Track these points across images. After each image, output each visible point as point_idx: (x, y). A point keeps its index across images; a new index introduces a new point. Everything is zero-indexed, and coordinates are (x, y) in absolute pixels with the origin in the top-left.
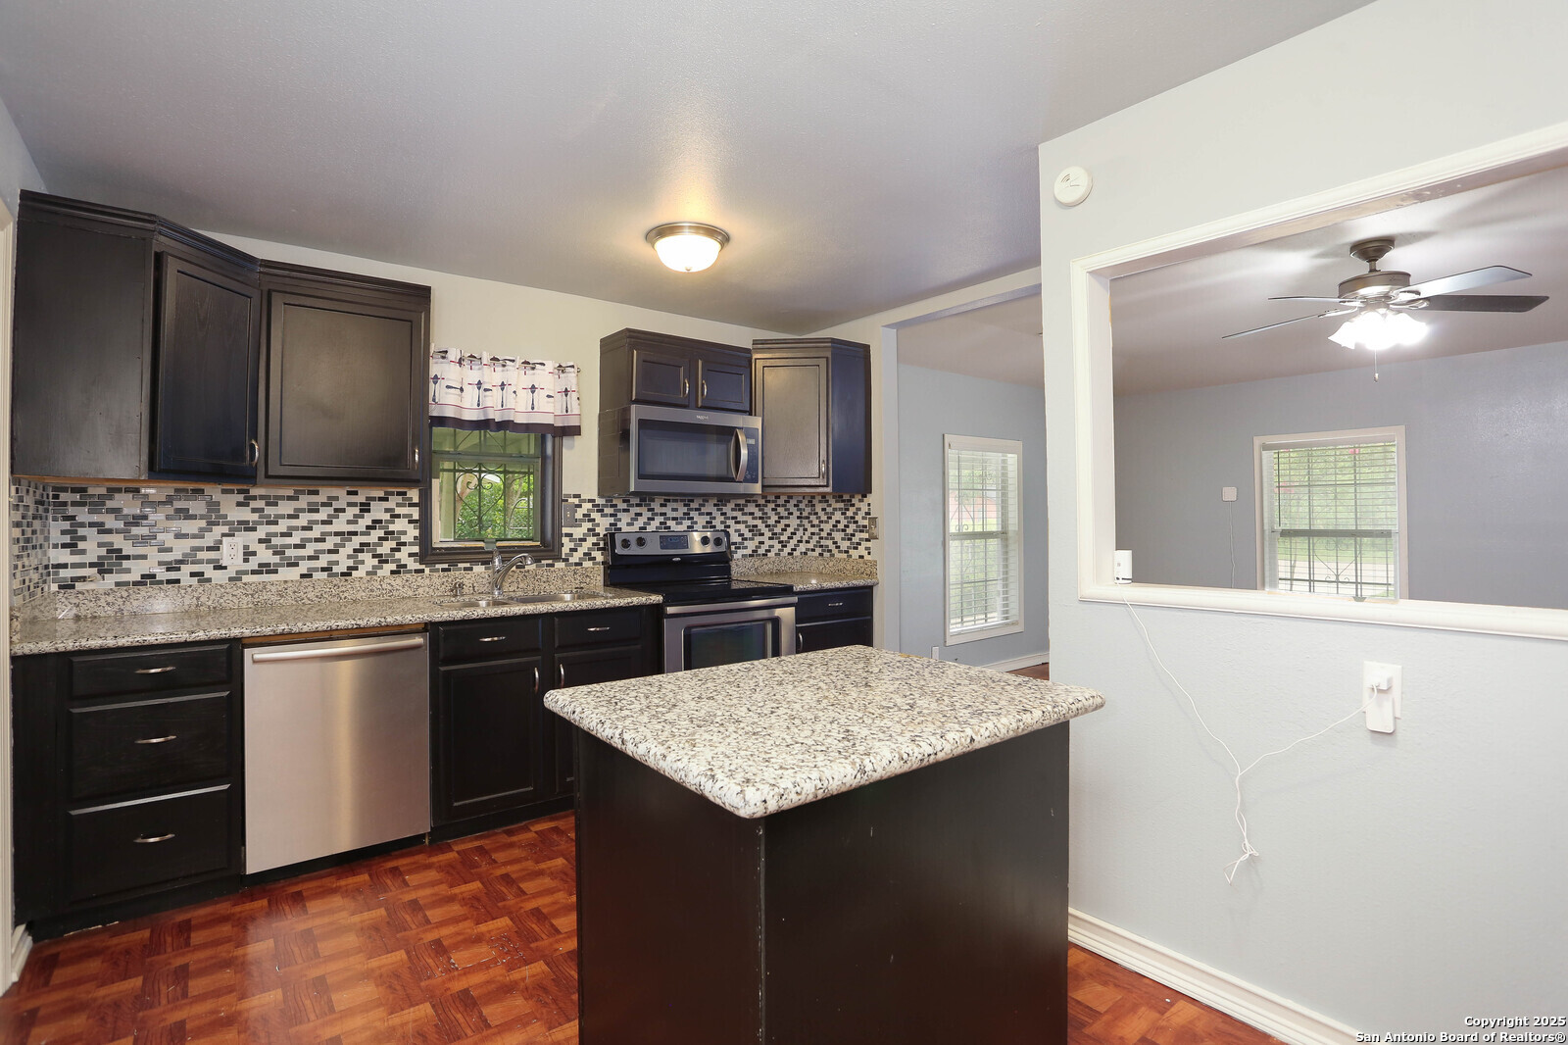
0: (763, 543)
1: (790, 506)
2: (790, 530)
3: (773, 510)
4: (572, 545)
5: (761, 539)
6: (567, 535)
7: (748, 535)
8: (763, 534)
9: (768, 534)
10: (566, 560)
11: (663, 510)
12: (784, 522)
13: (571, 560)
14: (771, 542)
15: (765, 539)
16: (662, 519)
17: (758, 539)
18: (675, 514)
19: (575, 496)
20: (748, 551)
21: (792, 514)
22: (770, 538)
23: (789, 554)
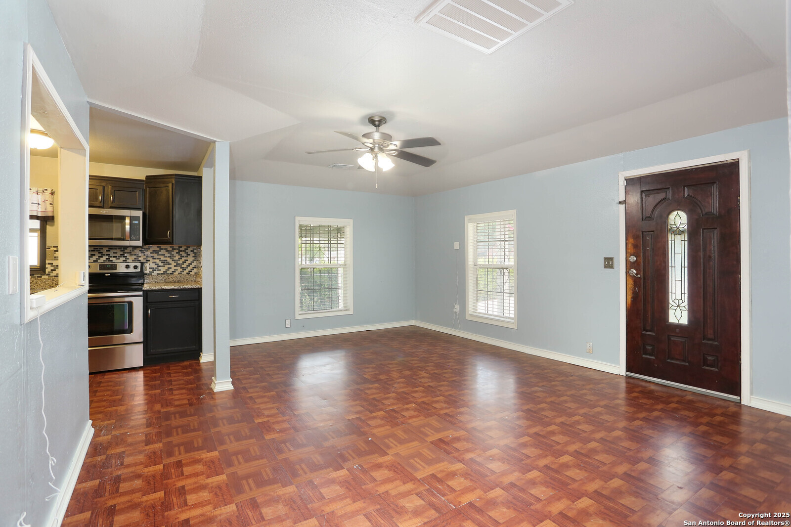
0: (171, 268)
1: (189, 251)
2: (188, 263)
3: (177, 253)
4: (53, 268)
5: (170, 266)
6: (49, 264)
7: (161, 264)
8: (171, 264)
9: (173, 264)
10: (48, 275)
11: (108, 253)
12: (184, 259)
13: (51, 275)
14: (176, 268)
15: (172, 266)
16: (107, 257)
17: (167, 266)
18: (115, 255)
19: (54, 247)
20: (162, 272)
21: (189, 255)
22: (175, 266)
23: (187, 273)
